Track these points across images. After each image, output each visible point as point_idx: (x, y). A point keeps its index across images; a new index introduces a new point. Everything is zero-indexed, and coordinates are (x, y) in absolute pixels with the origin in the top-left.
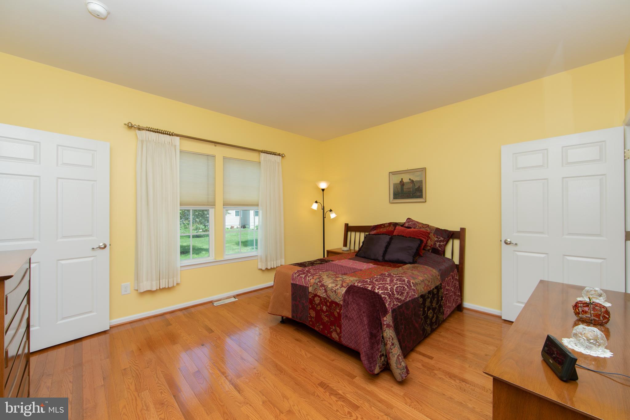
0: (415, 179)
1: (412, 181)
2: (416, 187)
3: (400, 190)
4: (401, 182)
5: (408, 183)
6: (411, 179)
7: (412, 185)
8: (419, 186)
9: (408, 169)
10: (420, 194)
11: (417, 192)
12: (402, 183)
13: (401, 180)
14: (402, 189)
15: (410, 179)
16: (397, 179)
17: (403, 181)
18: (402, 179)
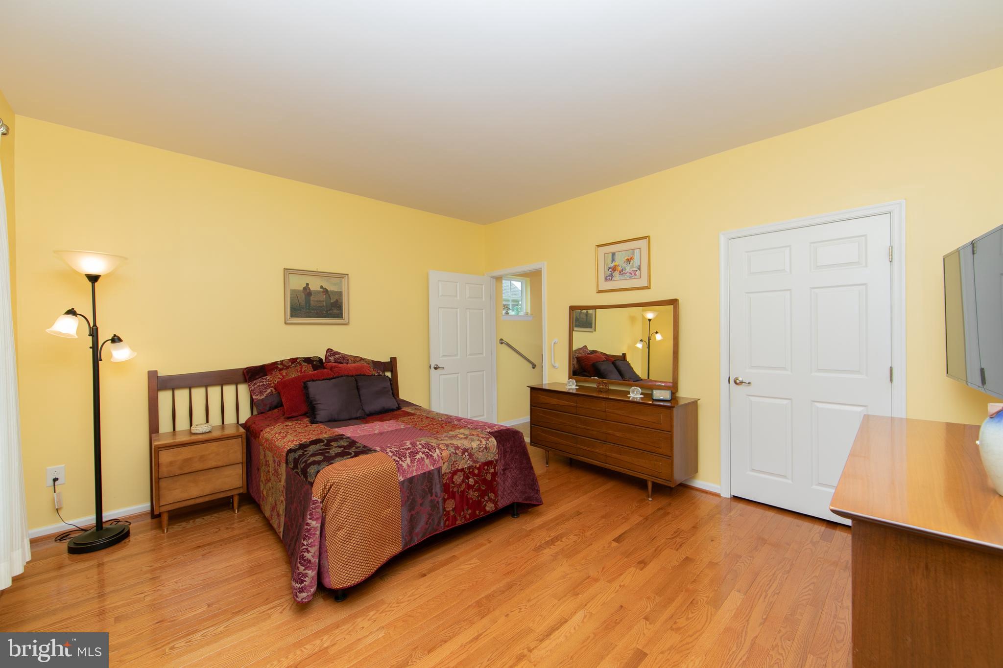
0: (330, 288)
1: (326, 291)
2: (332, 301)
3: (303, 303)
4: (305, 289)
5: (318, 292)
6: (324, 287)
7: (325, 296)
8: (337, 300)
9: (319, 270)
10: (338, 312)
11: (333, 308)
12: (308, 291)
13: (305, 286)
14: (308, 301)
15: (322, 287)
16: (298, 283)
17: (309, 289)
18: (307, 284)
